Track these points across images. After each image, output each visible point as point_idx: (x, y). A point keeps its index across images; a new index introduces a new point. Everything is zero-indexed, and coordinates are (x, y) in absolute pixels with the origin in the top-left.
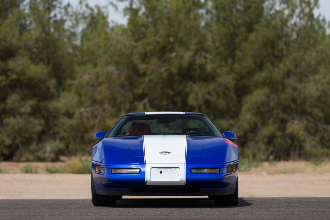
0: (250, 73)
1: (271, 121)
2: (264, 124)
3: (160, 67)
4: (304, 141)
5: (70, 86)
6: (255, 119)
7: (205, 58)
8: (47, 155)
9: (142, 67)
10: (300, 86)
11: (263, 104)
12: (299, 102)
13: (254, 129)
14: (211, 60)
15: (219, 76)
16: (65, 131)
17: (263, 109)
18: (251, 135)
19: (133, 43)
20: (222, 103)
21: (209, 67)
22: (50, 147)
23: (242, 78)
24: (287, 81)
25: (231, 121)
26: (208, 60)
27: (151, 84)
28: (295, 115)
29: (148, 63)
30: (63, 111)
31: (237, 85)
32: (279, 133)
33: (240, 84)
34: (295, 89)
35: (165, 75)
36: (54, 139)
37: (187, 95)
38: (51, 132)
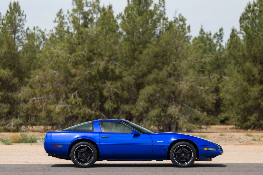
0: (144, 75)
1: (157, 106)
2: (153, 108)
3: (85, 71)
4: (179, 119)
5: (27, 82)
6: (146, 105)
7: (115, 65)
8: (12, 127)
9: (73, 71)
10: (177, 83)
11: (152, 95)
12: (176, 94)
13: (147, 111)
14: (119, 66)
15: (124, 77)
16: (23, 112)
17: (152, 98)
18: (145, 115)
19: (68, 55)
20: (126, 94)
21: (117, 71)
22: (13, 122)
23: (139, 78)
24: (169, 80)
25: (132, 106)
26: (117, 66)
27: (79, 82)
28: (173, 102)
29: (77, 69)
30: (22, 99)
31: (135, 83)
32: (163, 114)
33: (138, 82)
34: (173, 85)
35: (88, 76)
36: (17, 117)
37: (103, 89)
38: (14, 113)
